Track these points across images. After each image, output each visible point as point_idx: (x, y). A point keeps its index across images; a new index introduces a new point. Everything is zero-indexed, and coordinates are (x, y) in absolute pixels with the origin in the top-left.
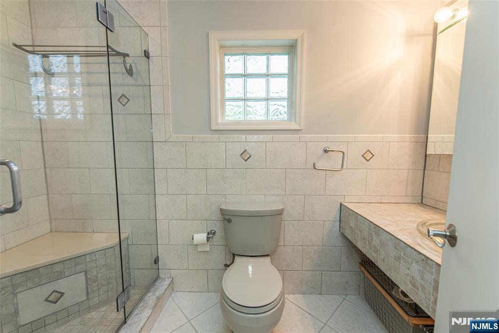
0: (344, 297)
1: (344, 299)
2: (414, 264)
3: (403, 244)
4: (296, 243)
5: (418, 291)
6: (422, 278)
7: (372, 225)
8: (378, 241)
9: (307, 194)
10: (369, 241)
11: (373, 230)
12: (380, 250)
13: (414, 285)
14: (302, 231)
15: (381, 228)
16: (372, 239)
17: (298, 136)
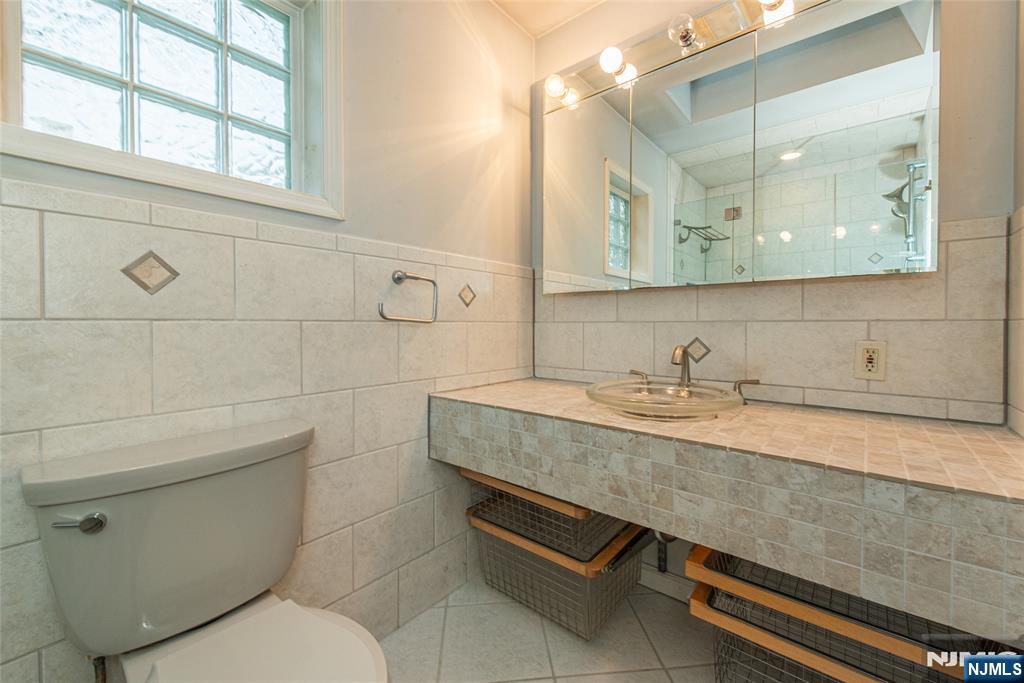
0: (443, 603)
1: (446, 607)
2: (615, 455)
3: (590, 428)
4: (335, 522)
5: (626, 496)
6: (632, 471)
7: (517, 416)
8: (535, 442)
9: (359, 385)
10: (512, 451)
11: (520, 425)
12: (540, 459)
13: (618, 491)
14: (351, 485)
15: (537, 414)
16: (521, 443)
17: (334, 235)
